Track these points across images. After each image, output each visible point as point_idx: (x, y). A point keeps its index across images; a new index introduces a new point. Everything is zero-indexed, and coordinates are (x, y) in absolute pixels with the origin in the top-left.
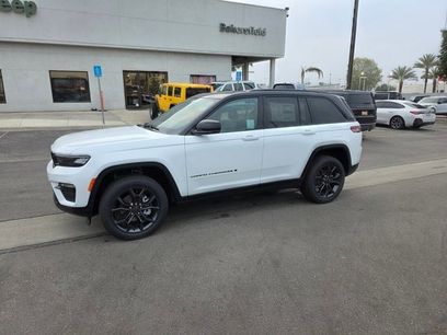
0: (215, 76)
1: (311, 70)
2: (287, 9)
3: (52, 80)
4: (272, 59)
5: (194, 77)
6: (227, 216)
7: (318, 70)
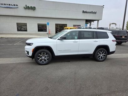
0: (80, 25)
1: (113, 24)
2: (104, 6)
3: (38, 26)
4: (98, 20)
5: (74, 26)
6: (70, 61)
7: (115, 24)
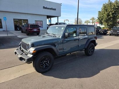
0: (42, 21)
5: (36, 21)
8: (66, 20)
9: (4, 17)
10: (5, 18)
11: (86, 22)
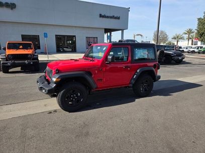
0: (97, 38)
2: (129, 8)
3: (22, 39)
4: (122, 30)
7: (141, 35)
8: (138, 35)
9: (44, 33)
10: (46, 34)
11: (174, 38)
